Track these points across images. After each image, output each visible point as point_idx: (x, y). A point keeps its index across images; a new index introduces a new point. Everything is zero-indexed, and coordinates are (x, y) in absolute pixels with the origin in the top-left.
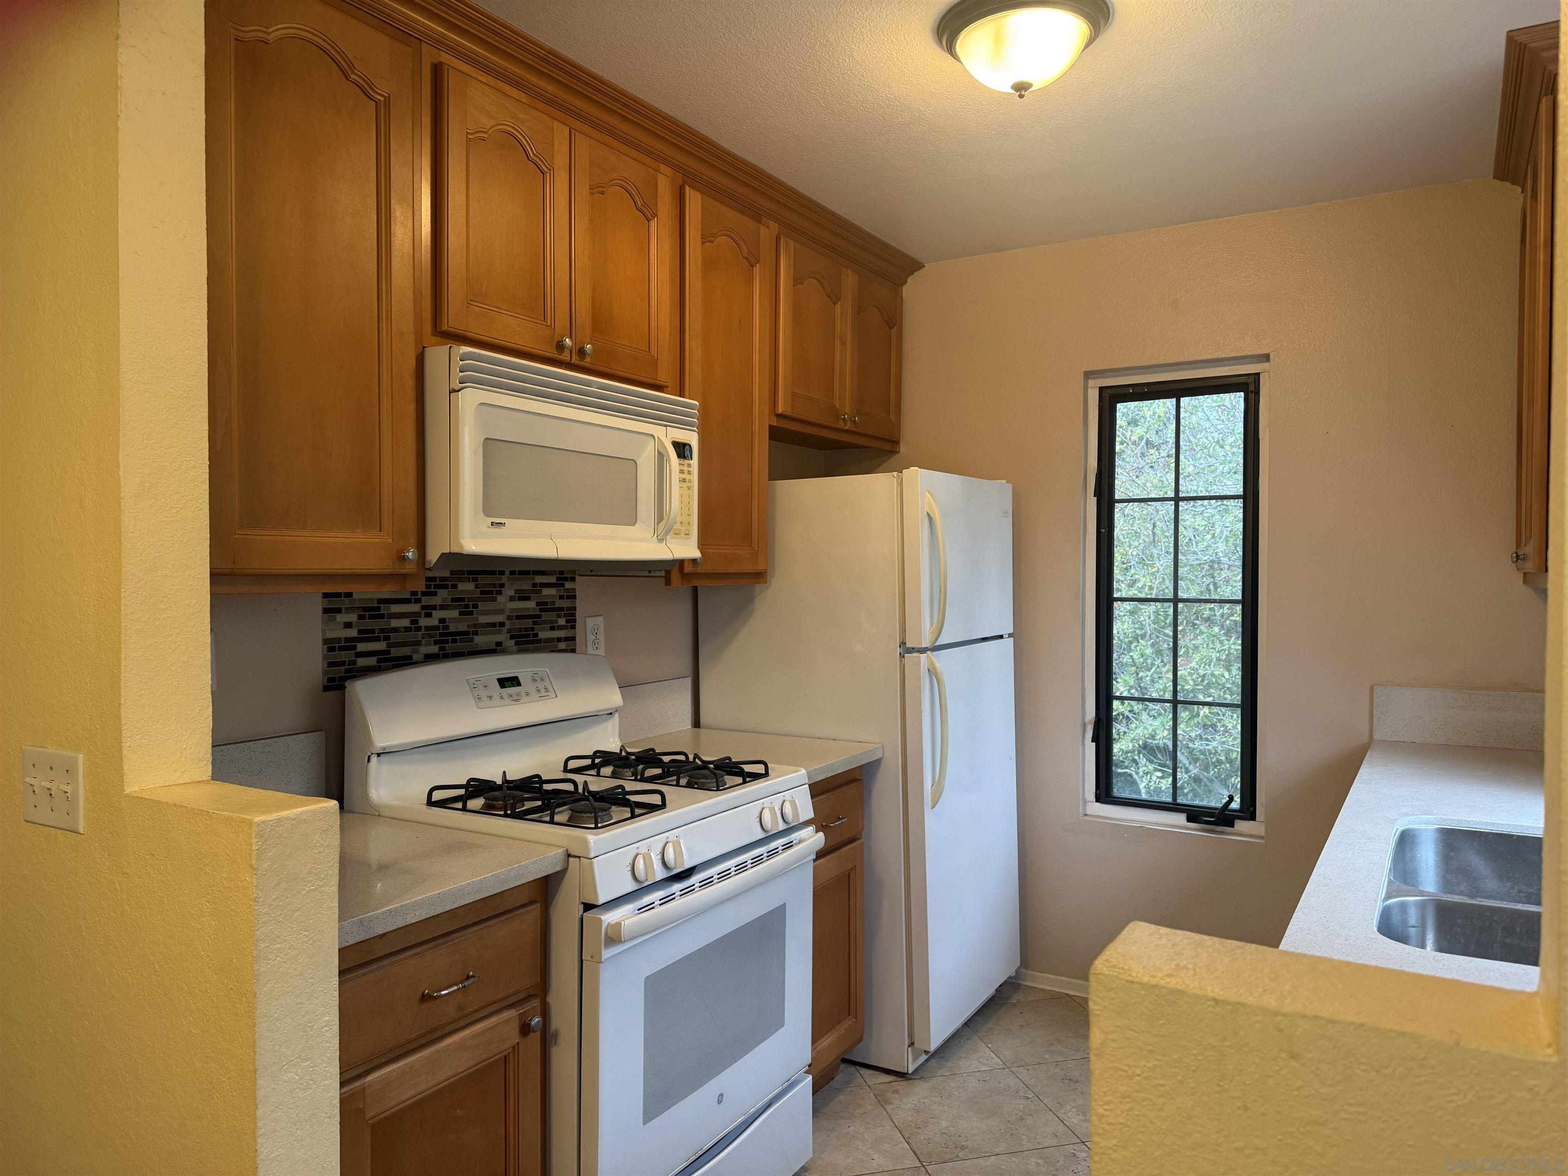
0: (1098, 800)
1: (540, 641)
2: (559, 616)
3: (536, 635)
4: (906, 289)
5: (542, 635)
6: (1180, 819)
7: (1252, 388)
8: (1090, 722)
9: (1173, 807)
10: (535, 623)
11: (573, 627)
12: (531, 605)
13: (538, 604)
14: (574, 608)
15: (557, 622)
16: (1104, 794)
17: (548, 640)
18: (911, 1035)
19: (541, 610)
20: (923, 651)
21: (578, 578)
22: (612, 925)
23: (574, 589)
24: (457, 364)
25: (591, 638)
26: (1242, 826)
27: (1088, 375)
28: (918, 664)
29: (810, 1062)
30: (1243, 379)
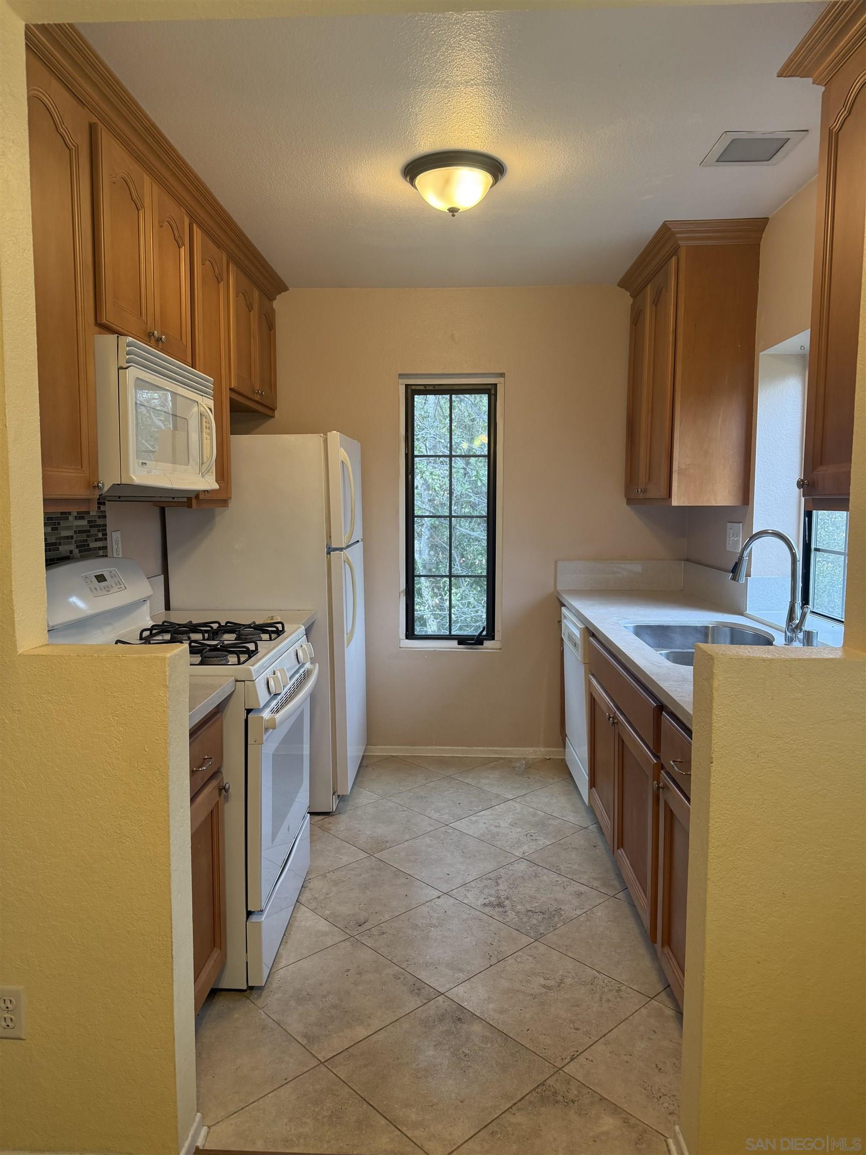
0: (407, 638)
1: (90, 550)
2: (99, 531)
3: (88, 545)
4: (276, 304)
5: (93, 545)
6: (454, 643)
7: (493, 392)
8: (403, 592)
9: (450, 637)
10: (88, 536)
11: (106, 539)
12: (84, 523)
13: (89, 522)
14: (105, 525)
15: (98, 535)
16: (410, 634)
17: (95, 549)
18: (333, 789)
19: (91, 527)
20: (341, 549)
21: (107, 502)
22: (268, 720)
23: (105, 511)
24: (124, 349)
25: (115, 547)
26: (487, 644)
27: (401, 376)
28: (340, 558)
29: (309, 805)
30: (489, 387)
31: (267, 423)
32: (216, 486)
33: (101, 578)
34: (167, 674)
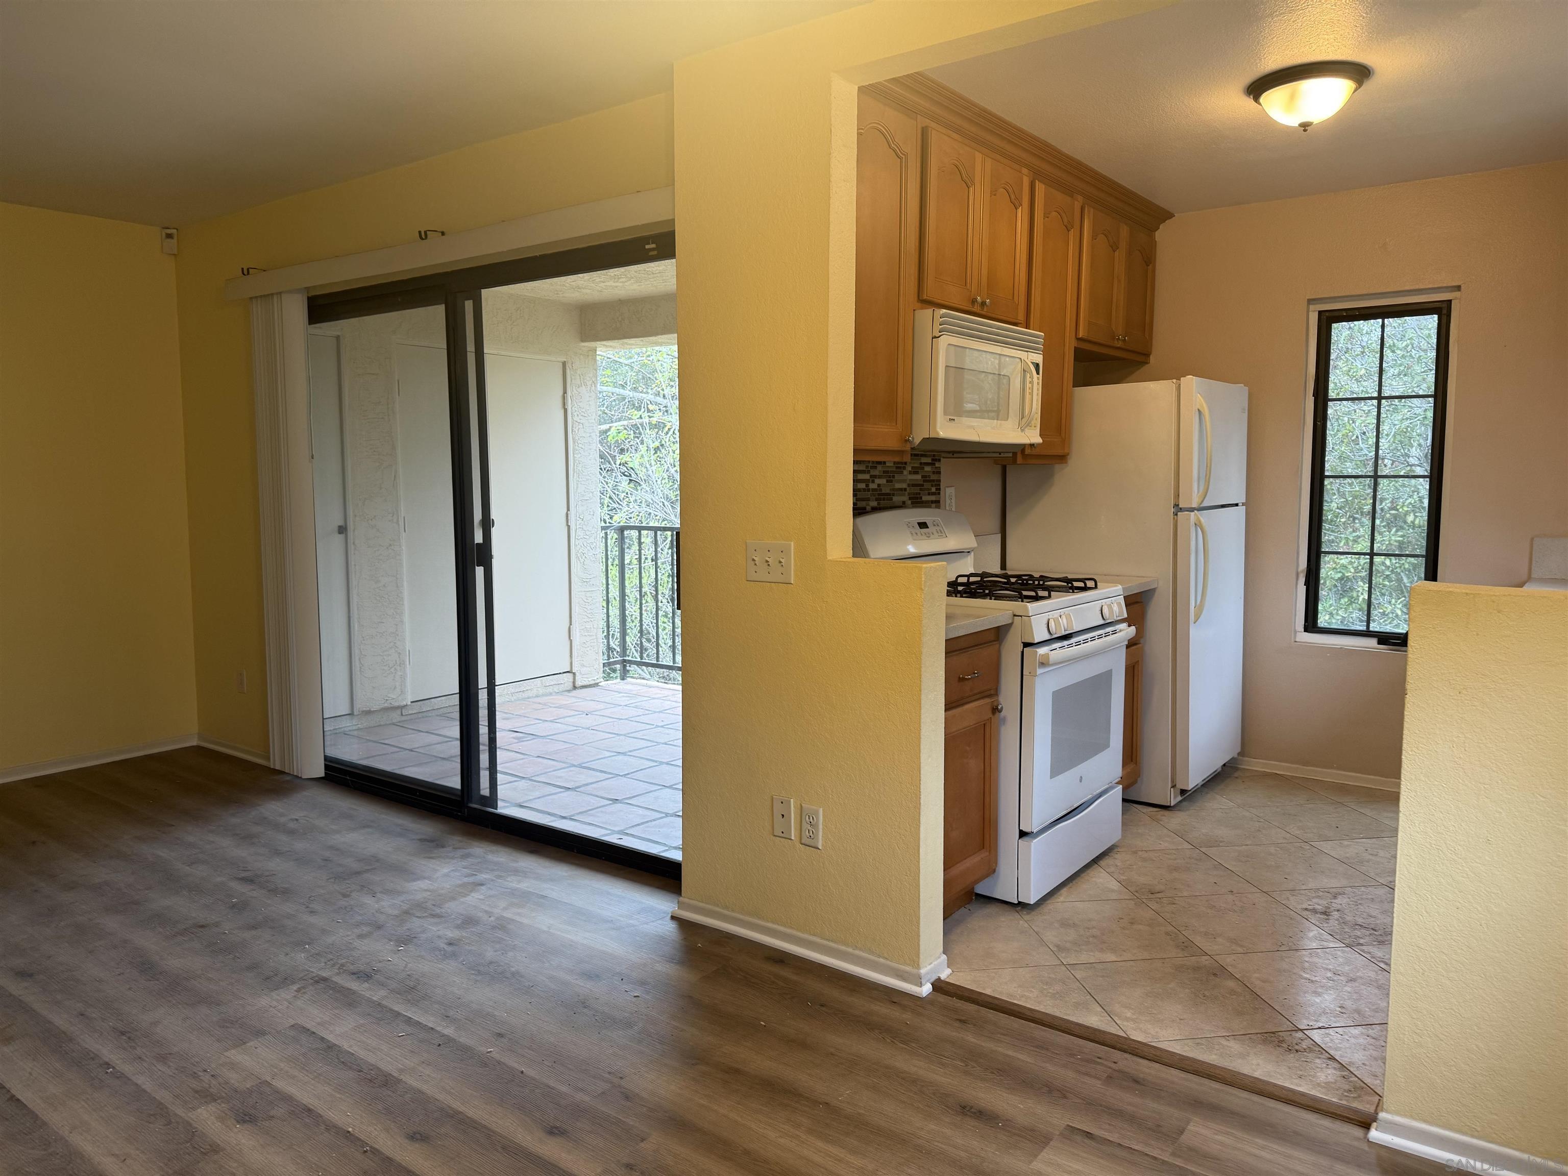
0: (1306, 630)
1: (922, 502)
2: (932, 486)
3: (921, 498)
4: (1158, 234)
5: (925, 498)
6: (1372, 642)
7: (1445, 311)
8: (1302, 572)
9: (1367, 634)
10: (921, 490)
11: (939, 494)
12: (918, 477)
13: (923, 477)
14: (939, 481)
15: (931, 489)
16: (1311, 625)
17: (927, 502)
18: (1173, 781)
19: (924, 481)
20: (1192, 510)
21: (942, 459)
22: (1043, 655)
23: (940, 467)
24: (938, 320)
25: (948, 502)
27: (1310, 301)
28: (1189, 519)
29: (1121, 776)
30: (1438, 305)
31: (1142, 369)
32: (1039, 440)
33: (923, 525)
34: (923, 579)
